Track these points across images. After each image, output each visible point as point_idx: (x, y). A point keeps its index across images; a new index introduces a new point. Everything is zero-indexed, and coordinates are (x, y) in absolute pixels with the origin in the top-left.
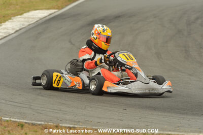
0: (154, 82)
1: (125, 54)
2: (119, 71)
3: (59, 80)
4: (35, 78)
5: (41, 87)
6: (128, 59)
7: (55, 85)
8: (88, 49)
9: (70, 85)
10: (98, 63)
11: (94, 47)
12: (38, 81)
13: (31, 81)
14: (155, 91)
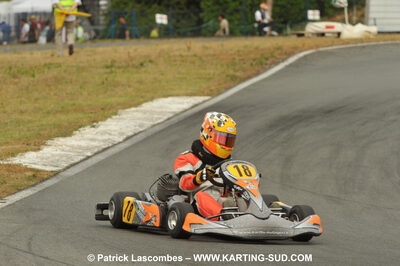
0: (283, 216)
1: (240, 166)
2: (231, 196)
3: (130, 211)
4: (102, 207)
5: (108, 223)
6: (241, 175)
7: (125, 220)
8: (191, 156)
9: (144, 219)
10: (198, 179)
11: (203, 152)
12: (105, 212)
13: (94, 212)
14: (278, 233)
